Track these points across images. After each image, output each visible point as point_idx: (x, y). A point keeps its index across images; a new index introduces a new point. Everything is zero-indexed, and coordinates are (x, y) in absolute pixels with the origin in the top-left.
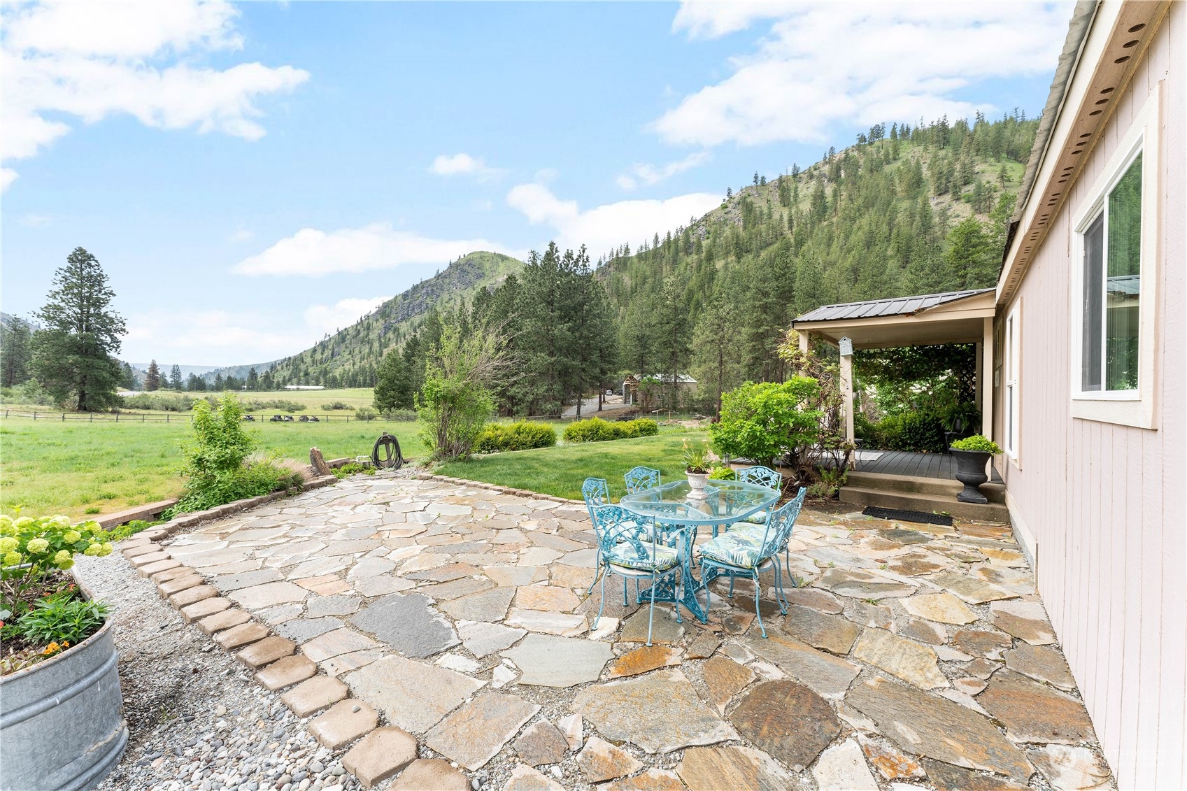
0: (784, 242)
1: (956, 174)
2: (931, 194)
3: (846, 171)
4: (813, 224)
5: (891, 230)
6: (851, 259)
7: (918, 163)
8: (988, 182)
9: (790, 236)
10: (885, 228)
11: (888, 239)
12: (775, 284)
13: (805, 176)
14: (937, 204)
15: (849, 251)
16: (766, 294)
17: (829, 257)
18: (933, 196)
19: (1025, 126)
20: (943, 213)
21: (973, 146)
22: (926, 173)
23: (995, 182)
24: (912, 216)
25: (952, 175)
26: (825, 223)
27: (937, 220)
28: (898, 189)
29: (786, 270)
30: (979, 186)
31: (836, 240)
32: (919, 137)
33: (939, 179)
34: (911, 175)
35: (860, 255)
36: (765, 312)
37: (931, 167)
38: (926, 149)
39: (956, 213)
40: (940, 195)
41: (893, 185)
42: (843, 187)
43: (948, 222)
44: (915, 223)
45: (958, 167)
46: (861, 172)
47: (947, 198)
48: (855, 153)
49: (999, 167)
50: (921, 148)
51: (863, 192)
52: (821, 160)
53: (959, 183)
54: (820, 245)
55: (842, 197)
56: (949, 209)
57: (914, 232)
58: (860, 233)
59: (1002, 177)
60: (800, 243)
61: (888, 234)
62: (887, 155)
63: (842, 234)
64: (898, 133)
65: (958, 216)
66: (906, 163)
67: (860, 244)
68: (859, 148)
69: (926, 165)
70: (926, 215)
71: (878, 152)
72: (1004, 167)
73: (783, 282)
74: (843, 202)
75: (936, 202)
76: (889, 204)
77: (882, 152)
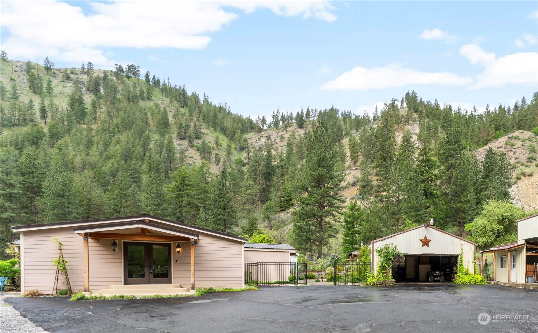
0: (35, 129)
1: (191, 129)
2: (174, 136)
3: (105, 89)
4: (70, 123)
5: (145, 152)
6: (110, 165)
7: (165, 110)
8: (210, 142)
9: (43, 125)
10: (139, 149)
11: (142, 158)
12: (21, 178)
13: (61, 75)
14: (179, 145)
15: (109, 158)
16: (11, 186)
17: (88, 158)
18: (176, 138)
19: (230, 116)
20: (182, 152)
21: (201, 116)
22: (171, 120)
23: (213, 145)
24: (161, 146)
25: (188, 128)
26: (84, 126)
27: (177, 155)
28: (151, 123)
29: (34, 170)
30: (204, 143)
31: (96, 145)
32: (167, 91)
33: (180, 128)
34: (160, 117)
35: (119, 164)
36: (10, 201)
37: (175, 117)
38: (171, 102)
39: (191, 155)
40: (181, 139)
41: (146, 118)
42: (102, 102)
43: (186, 160)
44: (163, 153)
45: (192, 125)
46: (119, 96)
47: (185, 143)
48: (114, 78)
49: (215, 135)
50: (168, 100)
51: (121, 114)
52: (80, 67)
53: (193, 136)
54: (79, 144)
55: (102, 110)
56: (186, 151)
57: (162, 160)
58: (118, 147)
59: (217, 142)
60: (55, 136)
61: (142, 154)
62: (142, 92)
63: (101, 143)
64: (151, 80)
65: (192, 157)
66: (156, 105)
67: (119, 155)
68: (117, 74)
69: (171, 114)
70: (170, 149)
71: (135, 87)
72: (217, 137)
73: (29, 179)
74: (102, 114)
75: (178, 143)
76: (143, 132)
77: (138, 89)
